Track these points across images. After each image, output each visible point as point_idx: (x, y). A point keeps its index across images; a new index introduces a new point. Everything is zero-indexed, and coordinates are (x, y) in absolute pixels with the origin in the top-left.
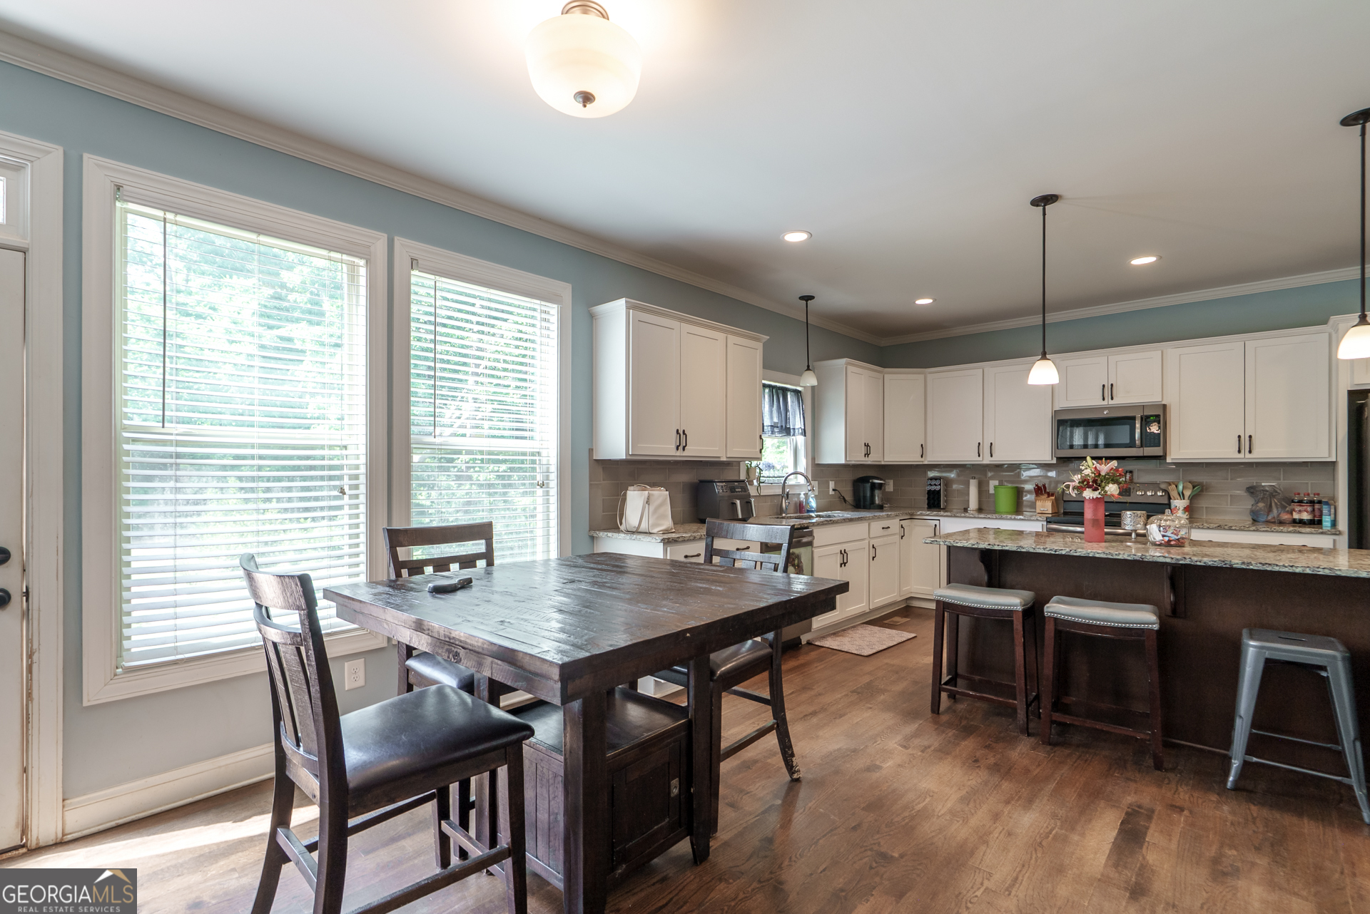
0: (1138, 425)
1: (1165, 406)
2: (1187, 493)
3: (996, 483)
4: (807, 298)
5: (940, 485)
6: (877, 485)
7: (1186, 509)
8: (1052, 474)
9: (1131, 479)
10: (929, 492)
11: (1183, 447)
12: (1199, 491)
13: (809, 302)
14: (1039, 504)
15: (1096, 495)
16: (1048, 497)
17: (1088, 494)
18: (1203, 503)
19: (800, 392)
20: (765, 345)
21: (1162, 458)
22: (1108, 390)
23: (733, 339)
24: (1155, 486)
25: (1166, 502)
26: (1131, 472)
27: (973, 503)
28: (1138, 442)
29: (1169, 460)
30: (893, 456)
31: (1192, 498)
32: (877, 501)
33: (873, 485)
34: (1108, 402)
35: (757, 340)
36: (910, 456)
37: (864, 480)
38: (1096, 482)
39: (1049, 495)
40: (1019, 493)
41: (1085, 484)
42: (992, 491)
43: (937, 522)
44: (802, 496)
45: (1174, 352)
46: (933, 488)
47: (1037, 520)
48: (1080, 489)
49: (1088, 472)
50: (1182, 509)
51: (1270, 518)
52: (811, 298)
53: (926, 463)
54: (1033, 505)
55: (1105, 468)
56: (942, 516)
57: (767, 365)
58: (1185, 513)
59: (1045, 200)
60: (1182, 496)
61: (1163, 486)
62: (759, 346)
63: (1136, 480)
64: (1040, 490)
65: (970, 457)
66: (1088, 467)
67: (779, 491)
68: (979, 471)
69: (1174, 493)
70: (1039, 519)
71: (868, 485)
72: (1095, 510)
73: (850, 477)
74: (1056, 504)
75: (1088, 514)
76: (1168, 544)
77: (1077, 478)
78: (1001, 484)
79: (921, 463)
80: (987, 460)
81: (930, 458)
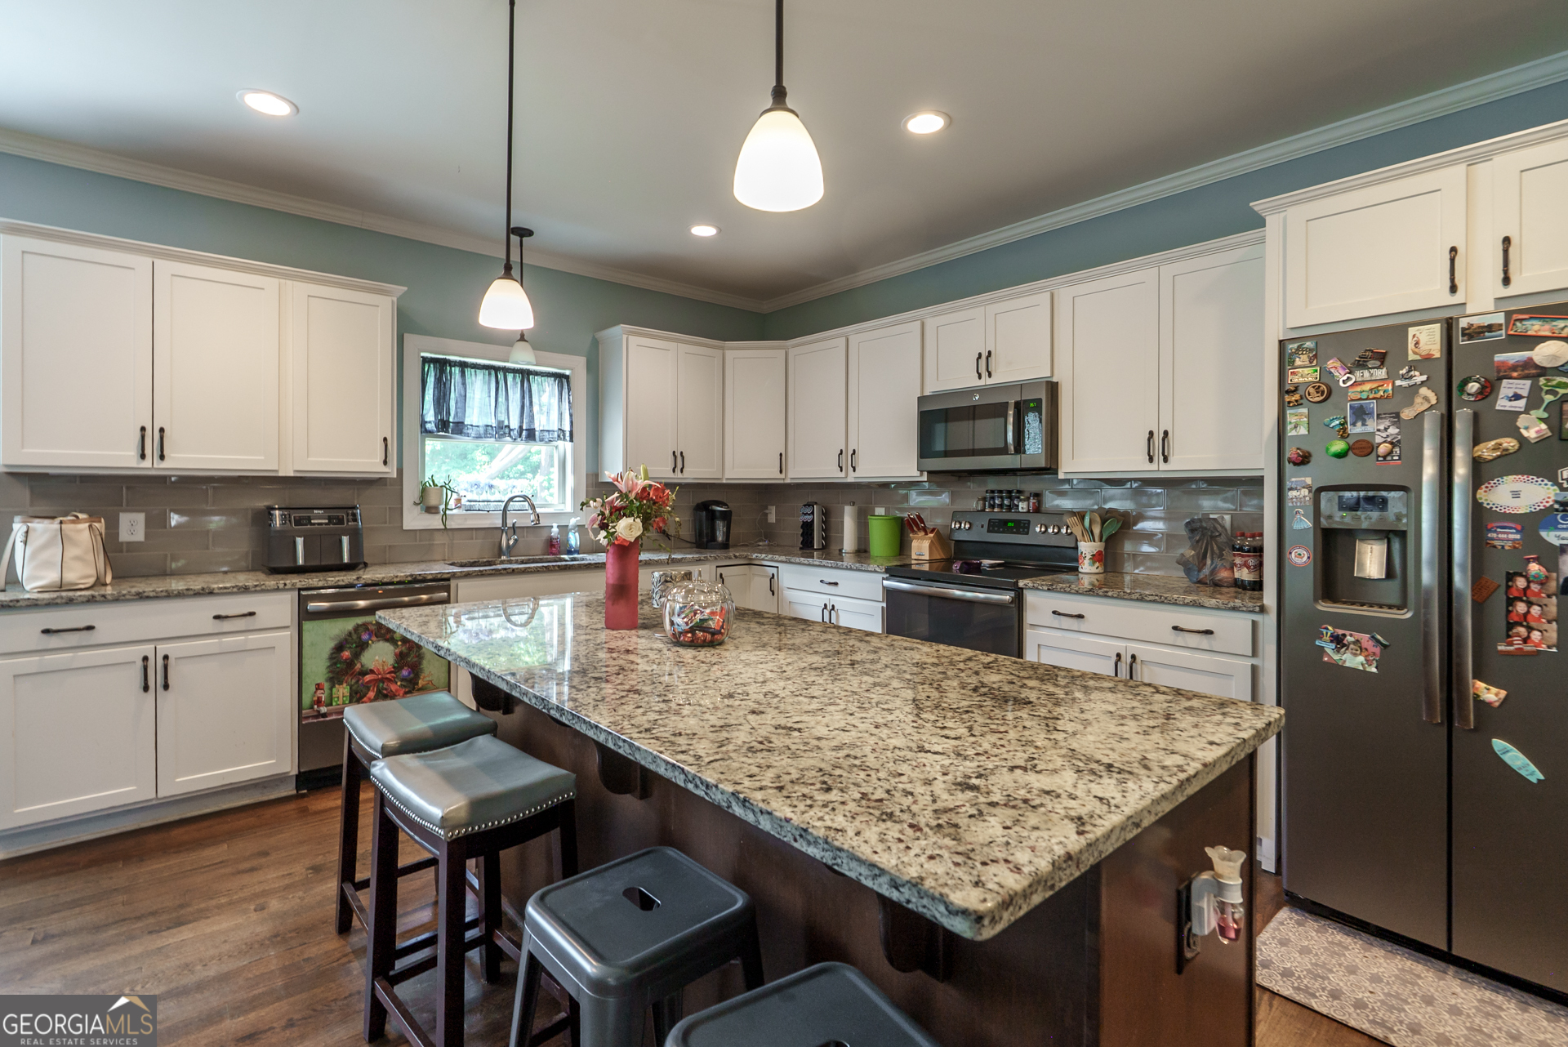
4: (521, 233)
5: (813, 513)
6: (718, 514)
7: (1095, 559)
10: (804, 525)
13: (524, 239)
16: (926, 534)
19: (567, 377)
25: (1073, 545)
27: (849, 542)
30: (738, 470)
32: (720, 538)
33: (714, 512)
36: (763, 471)
37: (703, 506)
39: (927, 530)
43: (774, 571)
44: (555, 530)
46: (807, 517)
47: (875, 571)
50: (1089, 556)
51: (1202, 576)
52: (530, 233)
53: (788, 481)
56: (781, 562)
58: (1094, 563)
60: (1089, 534)
65: (834, 473)
67: (498, 523)
69: (1078, 532)
70: (877, 569)
71: (708, 516)
78: (888, 512)
79: (782, 482)
81: (792, 475)
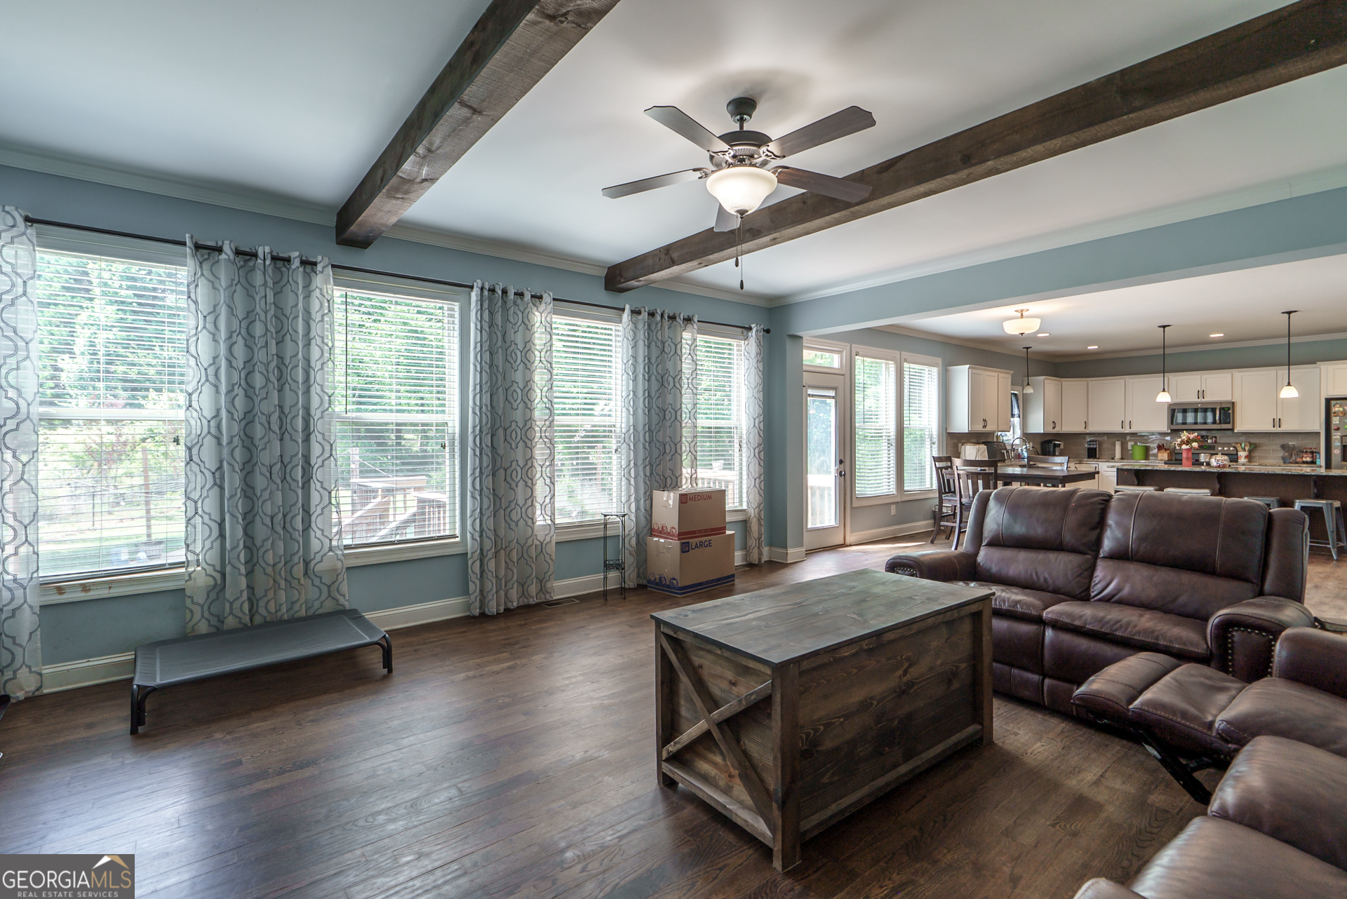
0: (1218, 412)
1: (1233, 403)
2: (1247, 448)
3: (1133, 443)
4: (1027, 348)
5: (1096, 444)
6: (1057, 445)
7: (1246, 457)
8: (1168, 438)
9: (1216, 442)
10: (1089, 449)
11: (1244, 423)
12: (1253, 448)
13: (1028, 350)
14: (1159, 455)
15: (1188, 447)
17: (1184, 447)
18: (1256, 454)
19: (1017, 394)
20: (1012, 375)
21: (1232, 430)
22: (1201, 393)
23: (1001, 375)
24: (1229, 445)
26: (1215, 437)
27: (1118, 454)
28: (1218, 421)
29: (1236, 431)
30: (1067, 428)
31: (1250, 451)
33: (1055, 444)
34: (1201, 400)
35: (1008, 373)
36: (1078, 428)
37: (1049, 442)
38: (1188, 442)
39: (1166, 450)
40: (1147, 449)
41: (1183, 442)
42: (1130, 448)
44: (1019, 450)
45: (1238, 374)
46: (1092, 446)
48: (1180, 445)
49: (1184, 438)
50: (1244, 456)
52: (1030, 348)
53: (1087, 432)
54: (1156, 455)
55: (1192, 436)
57: (1013, 384)
58: (1245, 459)
59: (1164, 327)
60: (1244, 450)
61: (1234, 445)
62: (1010, 376)
63: (1218, 441)
64: (1160, 448)
65: (1118, 429)
66: (1185, 436)
68: (1122, 437)
69: (1239, 449)
71: (1052, 445)
72: (1187, 454)
73: (1039, 440)
74: (1170, 455)
75: (1184, 455)
76: (1219, 467)
77: (1179, 440)
78: (1136, 444)
79: (1084, 432)
80: (1127, 430)
81: (1091, 429)
